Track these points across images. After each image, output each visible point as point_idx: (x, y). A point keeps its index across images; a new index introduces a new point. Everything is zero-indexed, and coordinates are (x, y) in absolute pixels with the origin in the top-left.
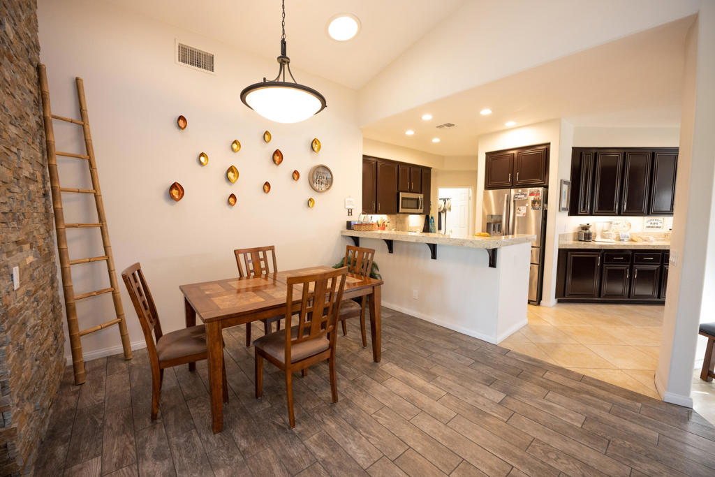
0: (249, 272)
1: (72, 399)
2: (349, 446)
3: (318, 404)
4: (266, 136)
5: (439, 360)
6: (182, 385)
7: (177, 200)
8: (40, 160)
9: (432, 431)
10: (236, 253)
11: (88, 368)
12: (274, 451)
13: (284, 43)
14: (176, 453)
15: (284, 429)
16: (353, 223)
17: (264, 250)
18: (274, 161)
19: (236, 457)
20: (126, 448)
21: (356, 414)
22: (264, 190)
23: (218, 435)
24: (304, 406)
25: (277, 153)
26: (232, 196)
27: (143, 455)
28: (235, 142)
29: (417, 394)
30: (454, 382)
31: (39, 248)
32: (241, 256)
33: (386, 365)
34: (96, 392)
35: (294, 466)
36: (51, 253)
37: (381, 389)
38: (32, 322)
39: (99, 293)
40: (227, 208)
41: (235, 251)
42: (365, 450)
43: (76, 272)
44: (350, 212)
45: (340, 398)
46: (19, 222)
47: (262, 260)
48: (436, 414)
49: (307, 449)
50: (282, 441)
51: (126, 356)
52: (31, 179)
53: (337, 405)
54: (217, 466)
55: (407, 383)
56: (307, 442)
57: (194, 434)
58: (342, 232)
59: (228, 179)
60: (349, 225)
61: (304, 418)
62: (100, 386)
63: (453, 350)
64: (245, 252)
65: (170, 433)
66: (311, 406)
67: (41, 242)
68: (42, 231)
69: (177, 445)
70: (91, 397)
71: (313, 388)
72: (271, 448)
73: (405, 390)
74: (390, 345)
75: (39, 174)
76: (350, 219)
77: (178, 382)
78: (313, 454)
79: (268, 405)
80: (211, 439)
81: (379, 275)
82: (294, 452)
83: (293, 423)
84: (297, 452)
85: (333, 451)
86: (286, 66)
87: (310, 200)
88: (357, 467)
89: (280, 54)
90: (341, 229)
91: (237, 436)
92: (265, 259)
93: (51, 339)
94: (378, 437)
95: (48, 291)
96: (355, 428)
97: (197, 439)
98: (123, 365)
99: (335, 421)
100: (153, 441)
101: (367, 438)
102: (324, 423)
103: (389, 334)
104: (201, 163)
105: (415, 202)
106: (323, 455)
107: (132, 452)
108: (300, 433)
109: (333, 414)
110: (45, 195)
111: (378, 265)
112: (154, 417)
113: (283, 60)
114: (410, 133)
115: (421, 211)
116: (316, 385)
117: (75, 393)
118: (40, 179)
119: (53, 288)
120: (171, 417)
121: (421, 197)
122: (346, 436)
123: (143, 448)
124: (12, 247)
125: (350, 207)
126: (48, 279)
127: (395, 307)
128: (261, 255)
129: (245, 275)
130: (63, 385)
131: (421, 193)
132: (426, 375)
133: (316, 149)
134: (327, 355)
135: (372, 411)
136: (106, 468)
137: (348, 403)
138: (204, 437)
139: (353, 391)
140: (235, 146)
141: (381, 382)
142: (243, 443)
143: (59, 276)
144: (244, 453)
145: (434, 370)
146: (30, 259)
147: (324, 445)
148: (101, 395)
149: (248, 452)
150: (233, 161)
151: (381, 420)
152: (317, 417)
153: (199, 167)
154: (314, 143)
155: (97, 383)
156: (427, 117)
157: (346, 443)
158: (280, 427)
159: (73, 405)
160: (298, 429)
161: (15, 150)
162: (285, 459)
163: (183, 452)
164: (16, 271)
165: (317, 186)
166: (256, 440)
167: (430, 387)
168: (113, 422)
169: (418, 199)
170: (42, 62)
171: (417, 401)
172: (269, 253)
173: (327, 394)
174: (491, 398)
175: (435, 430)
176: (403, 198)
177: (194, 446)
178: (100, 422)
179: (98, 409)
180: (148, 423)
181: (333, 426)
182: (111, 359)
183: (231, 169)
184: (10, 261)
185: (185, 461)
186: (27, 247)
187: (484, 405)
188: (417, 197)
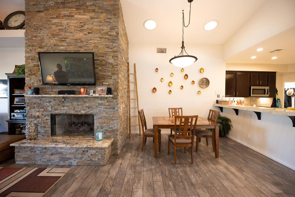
0: (173, 116)
1: (128, 140)
2: (191, 176)
3: (186, 162)
4: (182, 70)
5: (250, 166)
6: (151, 145)
7: (155, 92)
8: (127, 84)
9: (228, 186)
10: (169, 109)
11: (132, 135)
12: (168, 168)
13: (183, 42)
14: (145, 158)
15: (173, 164)
16: (219, 101)
17: (179, 109)
18: (185, 78)
19: (158, 165)
20: (136, 153)
21: (198, 169)
22: (181, 89)
23: (155, 159)
24: (182, 161)
25: (186, 75)
26: (170, 91)
27: (139, 156)
28: (172, 73)
29: (228, 173)
30: (253, 177)
31: (125, 104)
32: (171, 110)
33: (220, 160)
34: (133, 141)
35: (172, 173)
36: (127, 105)
37: (214, 166)
38: (123, 120)
39: (135, 116)
40: (169, 95)
41: (169, 108)
42: (196, 179)
43: (132, 110)
44: (218, 96)
45: (195, 163)
46: (123, 98)
47: (177, 112)
48: (234, 182)
49: (177, 171)
50: (171, 166)
51: (140, 135)
52: (125, 89)
53: (193, 165)
54: (153, 165)
55: (227, 168)
56: (178, 170)
57: (150, 156)
58: (214, 104)
59: (169, 86)
60: (217, 102)
61: (180, 164)
62: (134, 140)
63: (263, 166)
64: (172, 109)
65: (145, 154)
66: (184, 162)
67: (126, 103)
68: (126, 100)
69: (146, 157)
70: (132, 141)
71: (187, 157)
72: (168, 167)
73: (225, 170)
74: (227, 154)
75: (127, 87)
76: (218, 99)
77: (150, 144)
78: (179, 173)
79: (171, 157)
80: (154, 159)
81: (231, 125)
82: (173, 170)
83: (176, 163)
84: (174, 170)
85: (185, 175)
86: (184, 49)
87: (199, 91)
88: (191, 181)
89: (182, 46)
90: (214, 103)
91: (160, 161)
92: (179, 112)
93: (126, 125)
94: (203, 178)
95: (126, 114)
96: (196, 173)
97: (150, 158)
98: (139, 136)
99: (190, 168)
100: (141, 154)
101: (199, 177)
102: (186, 168)
103: (229, 150)
104: (161, 81)
105: (263, 91)
106: (181, 174)
107: (137, 154)
108: (177, 167)
109: (190, 166)
110: (128, 92)
111: (231, 120)
112: (142, 149)
113: (183, 47)
114: (254, 57)
115: (268, 95)
116: (188, 157)
117: (129, 140)
118: (127, 88)
119: (127, 114)
120: (146, 151)
121: (266, 88)
122: (191, 174)
123: (139, 155)
124: (121, 103)
125: (218, 94)
126: (126, 111)
127: (239, 141)
128: (177, 110)
129: (171, 116)
130: (127, 137)
131: (268, 86)
132: (239, 169)
133: (202, 72)
134: (190, 145)
135: (205, 171)
136: (131, 156)
137: (197, 166)
138: (152, 158)
139: (201, 163)
140: (172, 75)
141: (214, 164)
142: (161, 163)
143: (129, 111)
144: (160, 165)
145: (245, 169)
146: (124, 106)
147: (183, 172)
148: (133, 142)
149: (161, 165)
150: (171, 79)
151: (207, 175)
152: (184, 165)
153: (161, 82)
154: (201, 70)
155: (133, 139)
156: (260, 50)
157: (190, 175)
158: (172, 163)
159: (128, 142)
160: (177, 165)
161: (123, 83)
162: (170, 171)
163: (147, 159)
164: (121, 108)
165: (202, 86)
166: (164, 164)
167: (238, 174)
168: (134, 147)
169: (265, 89)
170: (129, 62)
171: (227, 175)
172: (180, 110)
173: (190, 160)
174: (272, 190)
175: (229, 187)
176: (253, 89)
177: (149, 159)
178: (132, 147)
179: (132, 144)
180: (141, 150)
181: (189, 169)
182: (137, 134)
183: (170, 82)
184: (121, 106)
185: (146, 161)
186: (123, 103)
187: (265, 190)
188: (264, 88)
